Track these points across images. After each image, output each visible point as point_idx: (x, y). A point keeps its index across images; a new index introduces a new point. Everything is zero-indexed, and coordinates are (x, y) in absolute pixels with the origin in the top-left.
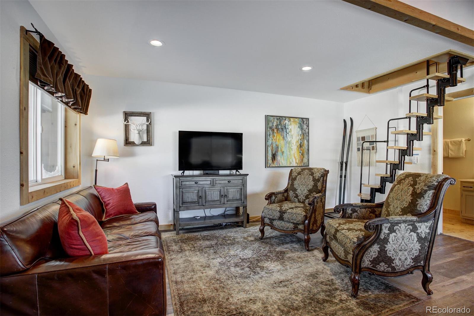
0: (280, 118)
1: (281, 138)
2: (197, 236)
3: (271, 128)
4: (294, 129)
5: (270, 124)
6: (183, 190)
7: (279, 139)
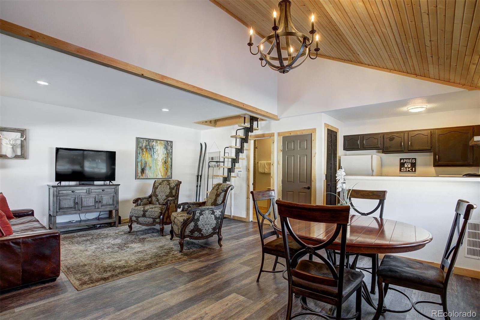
0: (148, 140)
1: (149, 156)
2: (73, 235)
3: (140, 148)
4: (160, 149)
5: (140, 145)
6: (60, 198)
7: (147, 157)
